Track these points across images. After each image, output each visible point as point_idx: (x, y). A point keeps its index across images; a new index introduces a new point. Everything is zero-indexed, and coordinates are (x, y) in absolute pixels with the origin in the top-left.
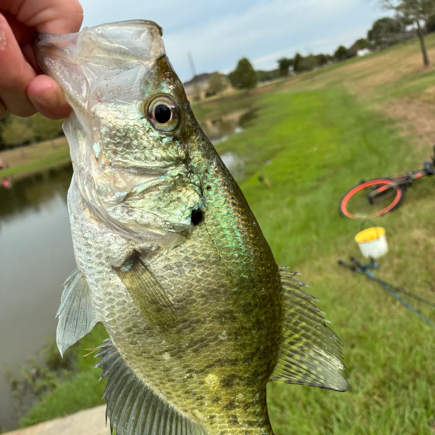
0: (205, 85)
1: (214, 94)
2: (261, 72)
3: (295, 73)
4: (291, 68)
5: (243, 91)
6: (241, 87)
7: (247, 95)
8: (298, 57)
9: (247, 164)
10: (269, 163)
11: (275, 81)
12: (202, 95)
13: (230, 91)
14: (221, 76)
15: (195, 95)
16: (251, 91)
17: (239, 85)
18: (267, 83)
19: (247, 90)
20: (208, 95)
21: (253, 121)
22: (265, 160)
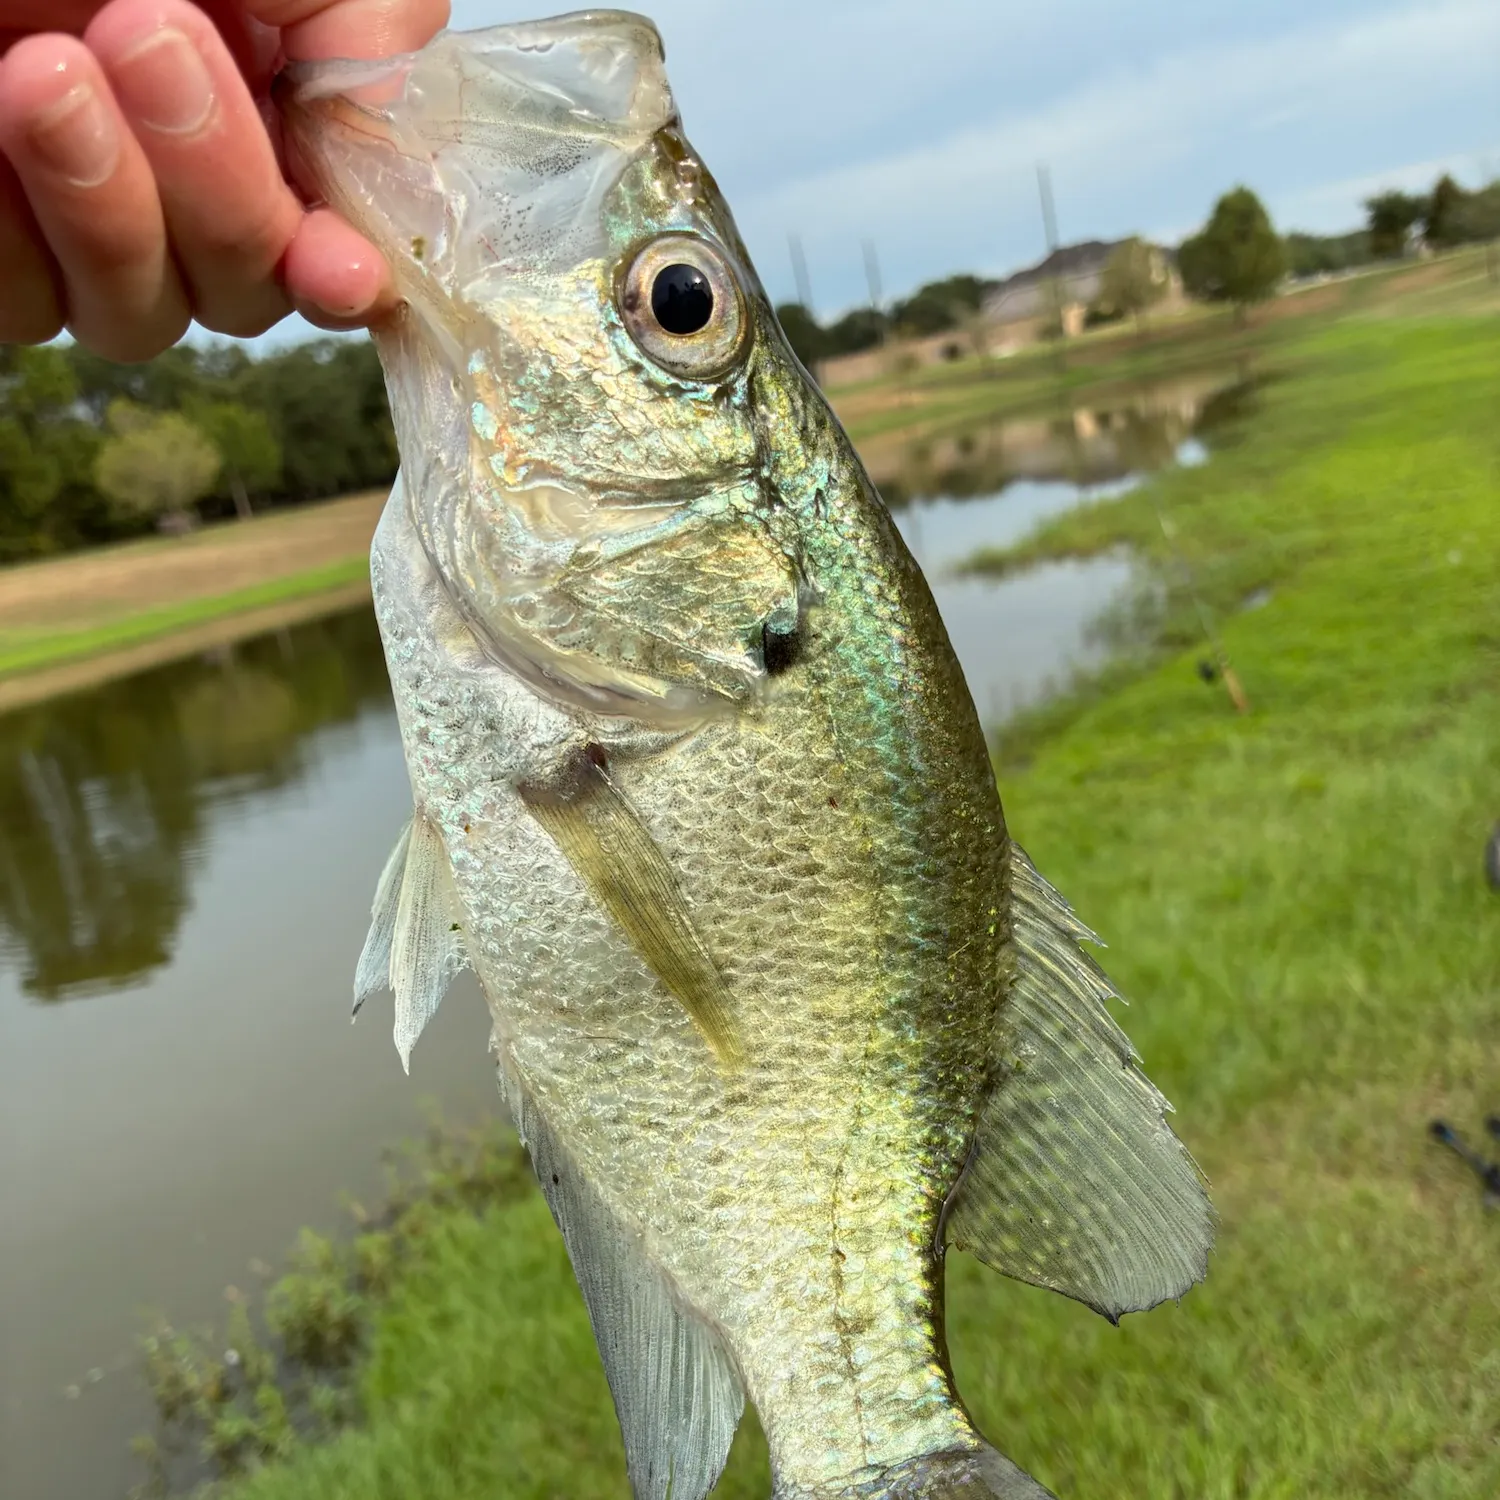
0: (1087, 285)
1: (1116, 316)
2: (1300, 241)
3: (1430, 245)
4: (1416, 230)
5: (1227, 308)
6: (1219, 295)
7: (1239, 324)
8: (1446, 192)
9: (1176, 598)
10: (1261, 602)
11: (1351, 275)
12: (1073, 318)
13: (1175, 307)
14: (1150, 249)
15: (1047, 320)
16: (1253, 312)
17: (1214, 284)
18: (1323, 280)
19: (1238, 304)
20: (1093, 319)
21: (1241, 426)
22: (1247, 592)
